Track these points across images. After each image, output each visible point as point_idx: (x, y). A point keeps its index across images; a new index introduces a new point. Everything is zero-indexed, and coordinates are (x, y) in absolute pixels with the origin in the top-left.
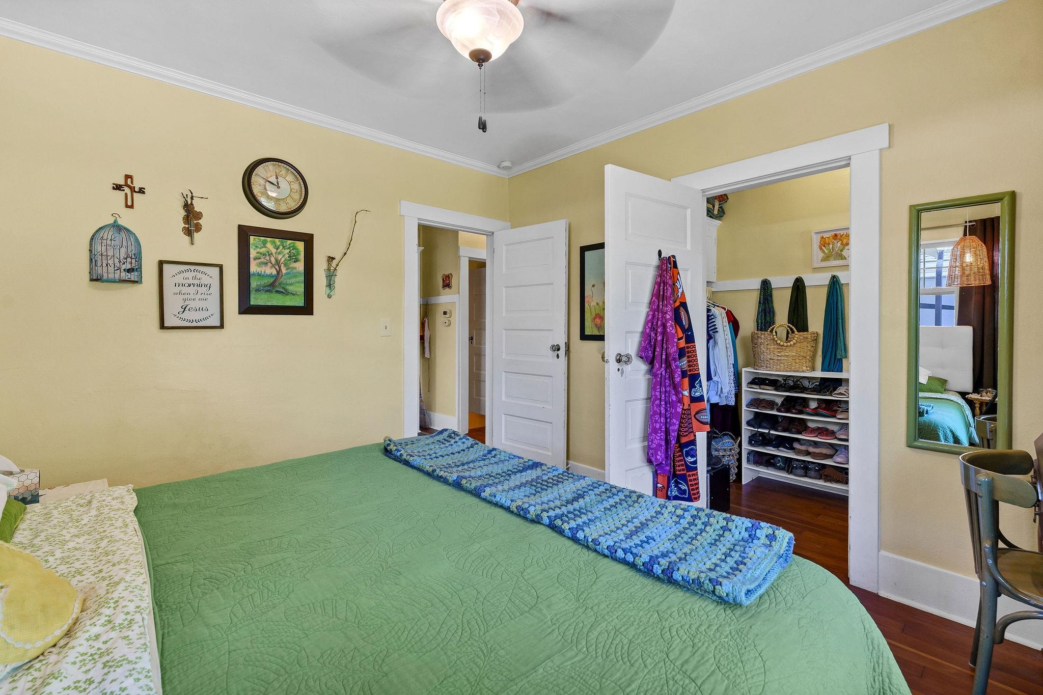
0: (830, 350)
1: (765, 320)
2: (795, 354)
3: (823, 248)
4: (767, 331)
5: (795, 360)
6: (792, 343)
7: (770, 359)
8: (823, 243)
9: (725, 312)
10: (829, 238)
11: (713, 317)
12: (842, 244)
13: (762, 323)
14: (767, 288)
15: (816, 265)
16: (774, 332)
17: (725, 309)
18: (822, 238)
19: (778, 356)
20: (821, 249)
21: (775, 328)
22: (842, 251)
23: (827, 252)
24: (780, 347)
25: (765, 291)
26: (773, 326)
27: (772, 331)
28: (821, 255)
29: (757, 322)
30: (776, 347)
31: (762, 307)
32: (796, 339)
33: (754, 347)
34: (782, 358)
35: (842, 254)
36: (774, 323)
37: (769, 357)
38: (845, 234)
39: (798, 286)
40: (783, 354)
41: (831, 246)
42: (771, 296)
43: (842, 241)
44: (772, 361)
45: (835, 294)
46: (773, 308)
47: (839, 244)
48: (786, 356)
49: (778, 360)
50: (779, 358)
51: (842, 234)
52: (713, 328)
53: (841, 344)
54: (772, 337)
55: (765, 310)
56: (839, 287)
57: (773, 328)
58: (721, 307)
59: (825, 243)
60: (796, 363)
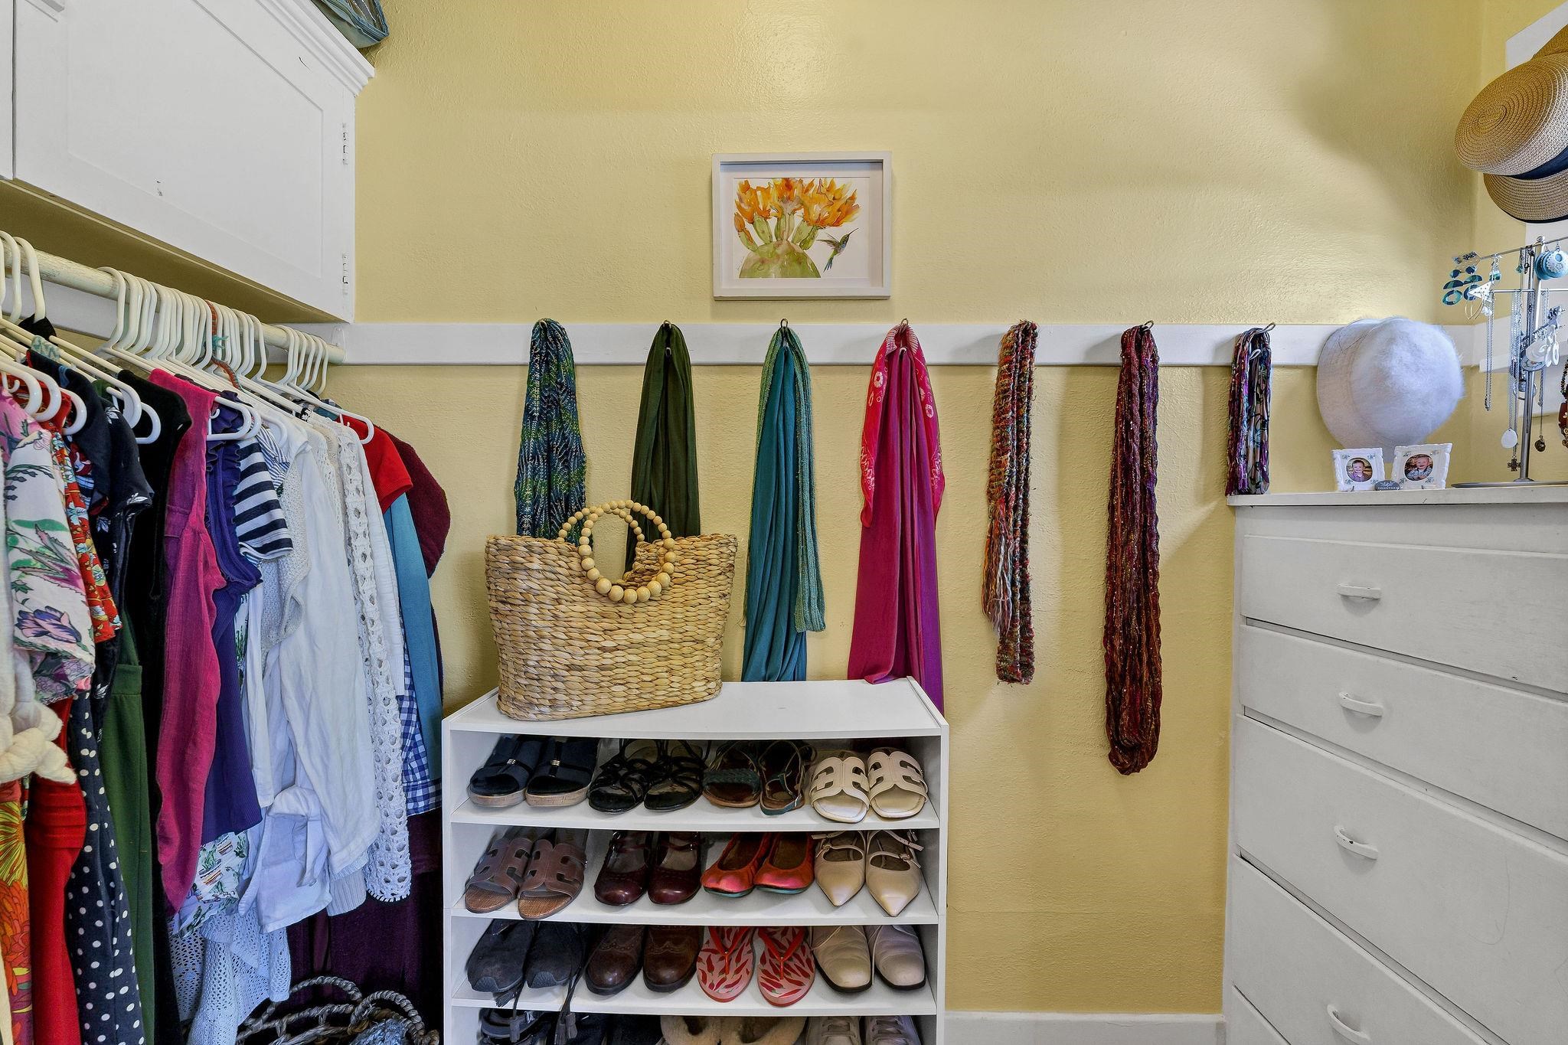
0: (773, 603)
1: (550, 489)
2: (665, 634)
3: (749, 227)
4: (553, 536)
5: (667, 658)
6: (655, 585)
7: (570, 668)
8: (749, 213)
9: (359, 443)
10: (766, 191)
11: (258, 458)
12: (806, 219)
13: (535, 501)
14: (557, 356)
15: (725, 289)
16: (584, 540)
17: (360, 428)
18: (746, 188)
19: (603, 649)
20: (741, 229)
21: (589, 522)
22: (805, 244)
23: (759, 242)
24: (610, 608)
25: (548, 370)
26: (579, 515)
27: (574, 538)
28: (743, 253)
29: (519, 496)
30: (595, 607)
31: (538, 436)
32: (669, 566)
33: (496, 611)
34: (620, 657)
35: (805, 256)
36: (581, 502)
37: (564, 657)
38: (816, 183)
39: (668, 361)
40: (621, 638)
41: (772, 222)
42: (571, 392)
43: (807, 212)
44: (575, 677)
45: (790, 397)
46: (579, 439)
47: (797, 219)
48: (632, 644)
49: (601, 668)
50: (608, 659)
51: (806, 182)
52: (262, 521)
53: (807, 584)
54: (575, 565)
55: (549, 450)
56: (803, 373)
57: (580, 524)
58: (346, 419)
59: (755, 208)
60: (670, 671)
